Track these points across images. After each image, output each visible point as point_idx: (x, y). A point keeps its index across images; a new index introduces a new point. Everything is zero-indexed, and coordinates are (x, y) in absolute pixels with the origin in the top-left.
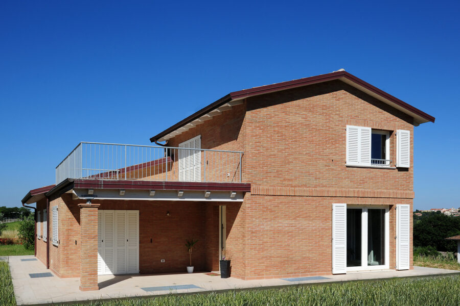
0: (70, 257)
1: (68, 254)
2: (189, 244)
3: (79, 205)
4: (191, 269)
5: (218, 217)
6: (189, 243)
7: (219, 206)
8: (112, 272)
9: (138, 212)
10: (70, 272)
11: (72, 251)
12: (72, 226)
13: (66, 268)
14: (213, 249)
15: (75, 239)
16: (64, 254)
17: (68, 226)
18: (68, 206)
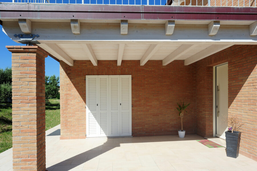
0: (69, 120)
1: (67, 117)
2: (181, 108)
4: (182, 133)
5: (212, 79)
6: (180, 106)
7: (212, 67)
8: (106, 134)
9: (130, 76)
10: (69, 134)
11: (70, 115)
12: (70, 91)
14: (207, 113)
16: (63, 117)
17: (66, 91)
18: (66, 72)
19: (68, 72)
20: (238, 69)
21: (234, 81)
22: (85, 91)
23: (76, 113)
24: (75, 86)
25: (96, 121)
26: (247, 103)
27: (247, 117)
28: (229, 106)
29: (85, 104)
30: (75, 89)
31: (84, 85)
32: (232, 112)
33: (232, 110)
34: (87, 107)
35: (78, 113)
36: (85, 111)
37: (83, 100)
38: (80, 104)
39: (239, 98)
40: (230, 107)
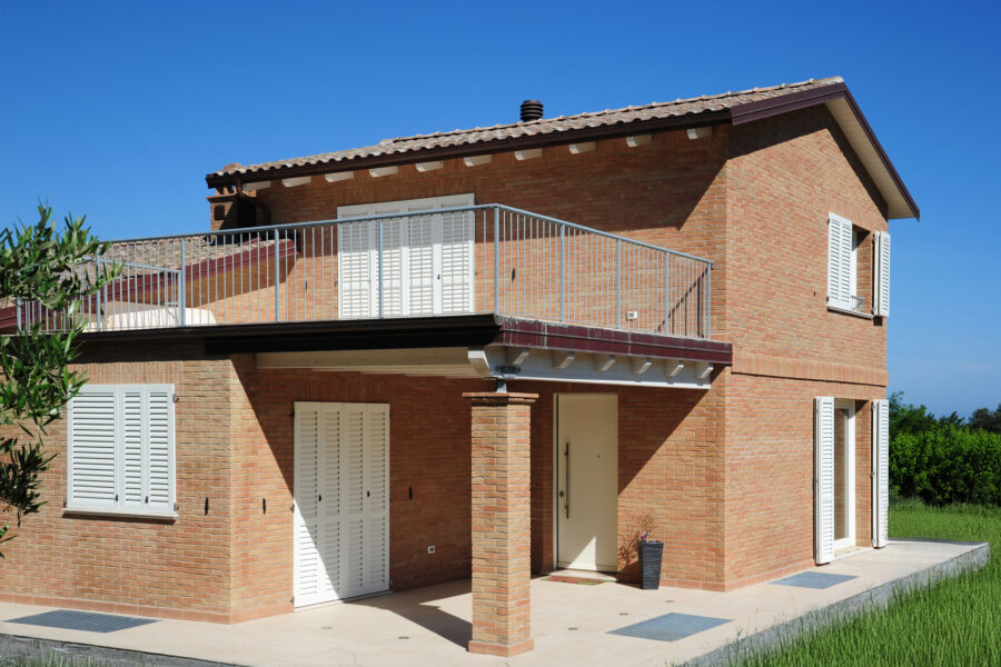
0: (251, 553)
1: (246, 543)
3: (464, 394)
8: (337, 590)
10: (251, 600)
11: (256, 534)
12: (254, 452)
13: (243, 589)
15: (260, 494)
16: (237, 545)
17: (245, 454)
18: (247, 391)
19: (252, 389)
20: (644, 419)
21: (634, 443)
22: (293, 454)
23: (270, 527)
24: (267, 437)
25: (315, 550)
26: (664, 487)
27: (665, 512)
28: (619, 492)
29: (289, 495)
30: (267, 446)
31: (289, 434)
32: (630, 505)
33: (627, 500)
34: (297, 509)
35: (274, 526)
36: (290, 521)
37: (285, 485)
38: (280, 497)
39: (647, 477)
40: (622, 495)
